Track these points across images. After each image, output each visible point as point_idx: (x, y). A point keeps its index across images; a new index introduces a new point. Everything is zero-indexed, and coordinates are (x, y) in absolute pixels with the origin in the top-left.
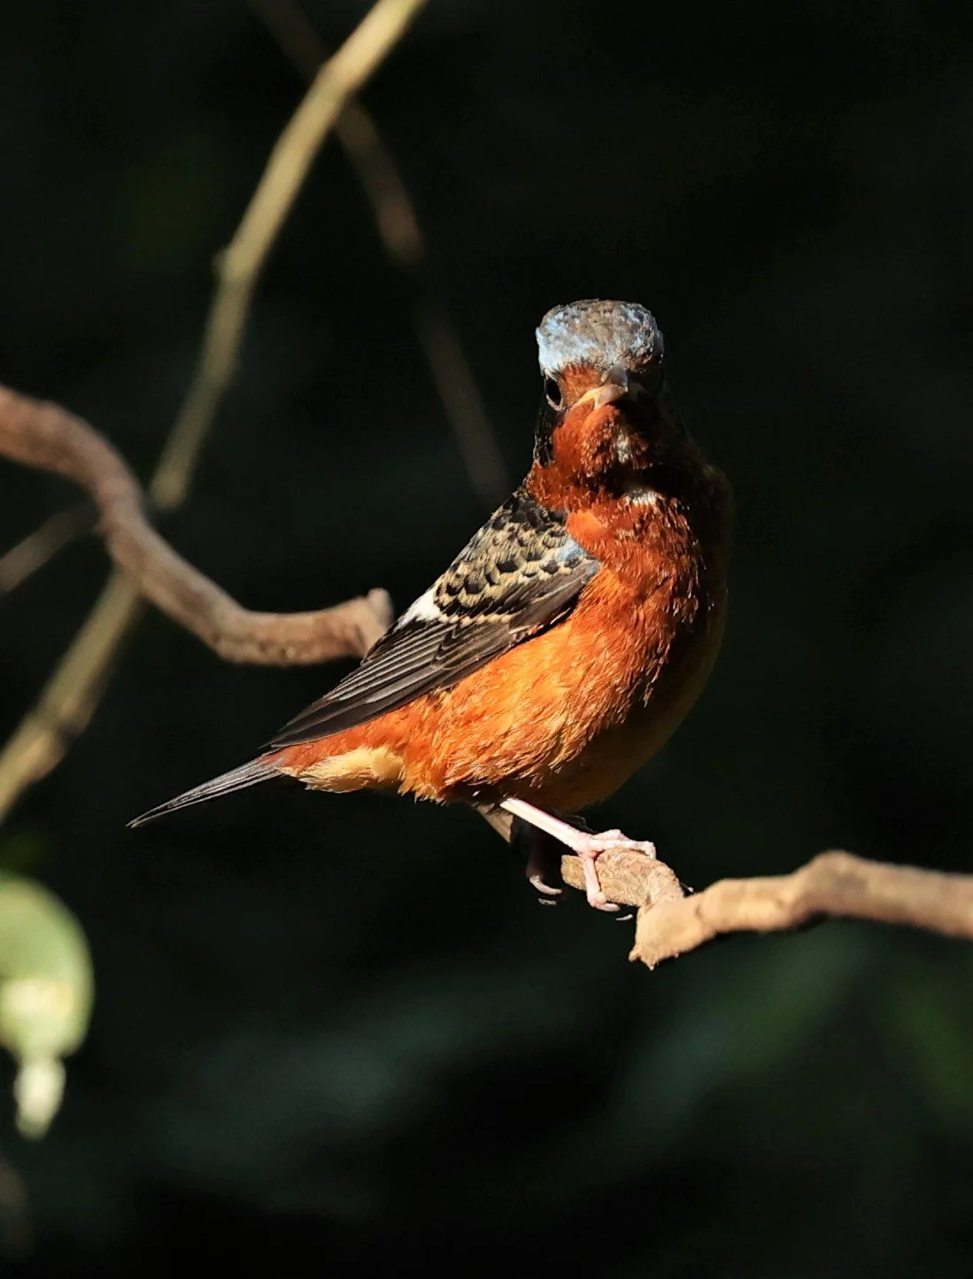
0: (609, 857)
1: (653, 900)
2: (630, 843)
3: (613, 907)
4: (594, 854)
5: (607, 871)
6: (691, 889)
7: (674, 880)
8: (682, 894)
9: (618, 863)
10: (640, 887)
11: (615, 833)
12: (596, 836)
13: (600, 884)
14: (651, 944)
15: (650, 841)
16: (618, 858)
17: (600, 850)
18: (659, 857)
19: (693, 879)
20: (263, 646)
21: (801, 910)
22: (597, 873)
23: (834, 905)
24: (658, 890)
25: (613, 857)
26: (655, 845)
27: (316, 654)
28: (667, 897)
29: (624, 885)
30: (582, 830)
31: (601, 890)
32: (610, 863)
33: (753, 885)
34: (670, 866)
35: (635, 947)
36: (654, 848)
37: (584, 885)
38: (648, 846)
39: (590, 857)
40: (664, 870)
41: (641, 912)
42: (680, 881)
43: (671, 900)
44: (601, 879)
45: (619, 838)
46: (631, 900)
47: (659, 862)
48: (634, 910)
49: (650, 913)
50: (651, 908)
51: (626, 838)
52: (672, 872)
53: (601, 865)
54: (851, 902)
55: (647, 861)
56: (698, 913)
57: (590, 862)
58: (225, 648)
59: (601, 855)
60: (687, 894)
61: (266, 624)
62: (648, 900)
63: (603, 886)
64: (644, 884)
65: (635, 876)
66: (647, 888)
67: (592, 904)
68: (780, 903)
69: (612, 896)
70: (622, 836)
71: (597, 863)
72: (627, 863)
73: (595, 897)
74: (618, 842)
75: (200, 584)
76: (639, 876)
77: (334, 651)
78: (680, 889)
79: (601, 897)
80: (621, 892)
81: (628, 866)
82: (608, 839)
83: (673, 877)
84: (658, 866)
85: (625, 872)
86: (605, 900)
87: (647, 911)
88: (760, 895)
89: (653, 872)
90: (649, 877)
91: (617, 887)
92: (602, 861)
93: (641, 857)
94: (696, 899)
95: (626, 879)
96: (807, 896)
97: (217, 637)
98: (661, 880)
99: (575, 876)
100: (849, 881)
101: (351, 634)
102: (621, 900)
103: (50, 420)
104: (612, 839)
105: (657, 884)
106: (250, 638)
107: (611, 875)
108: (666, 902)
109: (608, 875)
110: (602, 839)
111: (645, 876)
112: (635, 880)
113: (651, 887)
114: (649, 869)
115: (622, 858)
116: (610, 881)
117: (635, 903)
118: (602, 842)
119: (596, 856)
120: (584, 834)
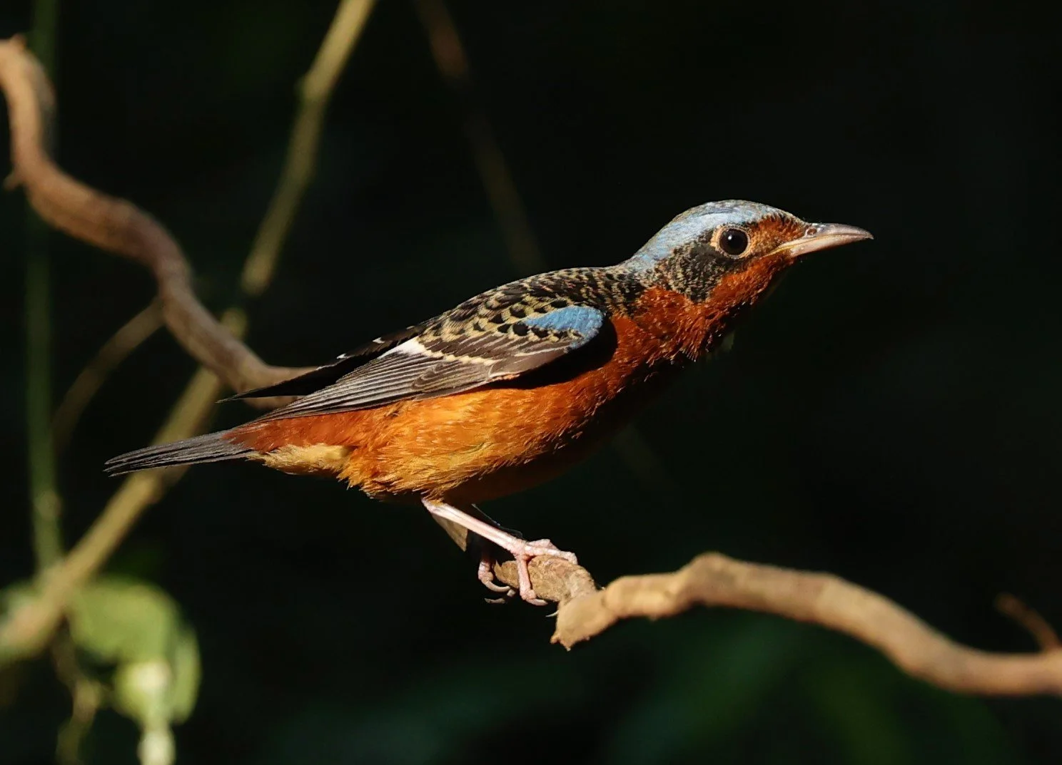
1: (573, 595)
2: (557, 552)
3: (543, 601)
4: (527, 558)
5: (537, 573)
7: (590, 581)
9: (547, 567)
10: (564, 586)
11: (546, 542)
12: (531, 544)
13: (531, 583)
14: (569, 630)
15: (572, 552)
16: (548, 563)
17: (532, 555)
21: (683, 600)
22: (529, 574)
23: (709, 596)
24: (576, 589)
25: (543, 563)
28: (583, 594)
29: (551, 585)
30: (518, 537)
31: (531, 588)
32: (540, 567)
33: (647, 580)
34: (588, 569)
35: (555, 633)
36: (575, 557)
37: (519, 584)
38: (571, 555)
39: (524, 560)
40: (583, 572)
41: (561, 605)
43: (586, 595)
45: (549, 547)
46: (555, 596)
47: (579, 567)
49: (567, 607)
50: (569, 601)
51: (554, 548)
52: (589, 574)
53: (533, 569)
54: (723, 594)
55: (570, 566)
56: (604, 604)
57: (524, 564)
60: (598, 589)
62: (568, 595)
63: (534, 585)
64: (566, 583)
65: (560, 577)
66: (568, 586)
67: (525, 598)
68: (668, 594)
70: (552, 545)
71: (529, 566)
72: (554, 567)
73: (526, 592)
74: (548, 551)
76: (563, 577)
79: (532, 593)
80: (549, 591)
81: (555, 570)
82: (539, 547)
83: (590, 578)
84: (578, 569)
85: (553, 574)
86: (535, 596)
87: (565, 605)
88: (651, 589)
89: (574, 573)
90: (571, 579)
91: (544, 585)
92: (534, 565)
95: (552, 580)
96: (688, 589)
98: (579, 579)
102: (548, 596)
104: (543, 547)
105: (576, 584)
107: (541, 576)
109: (538, 577)
110: (533, 546)
111: (567, 577)
112: (560, 580)
113: (572, 585)
114: (571, 571)
115: (551, 564)
116: (541, 582)
117: (558, 597)
118: (534, 548)
119: (529, 559)
120: (520, 540)
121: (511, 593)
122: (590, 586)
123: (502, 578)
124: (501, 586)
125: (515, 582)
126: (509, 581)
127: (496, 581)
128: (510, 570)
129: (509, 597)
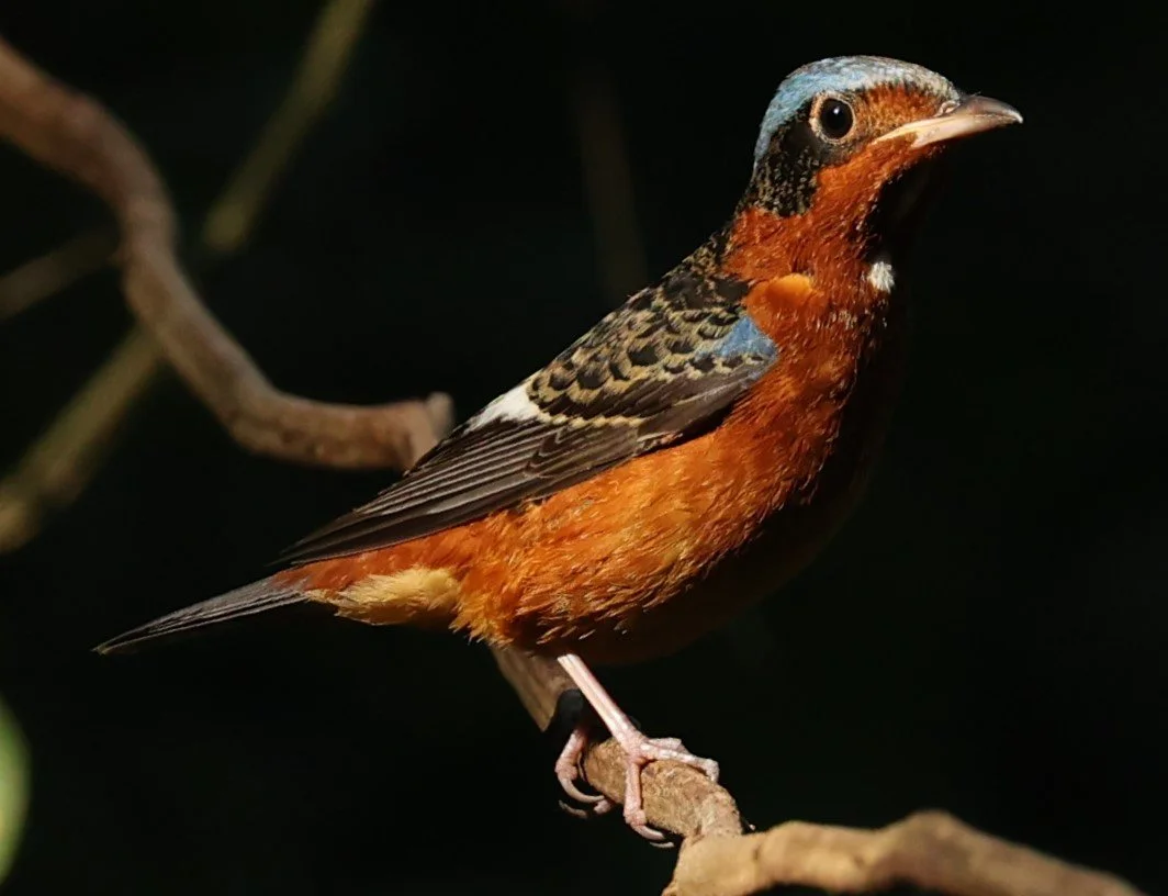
0: (660, 770)
1: (704, 830)
2: (689, 758)
4: (641, 761)
5: (654, 785)
6: (752, 826)
7: (734, 812)
8: (740, 831)
9: (670, 779)
10: (692, 812)
11: (674, 742)
12: (652, 741)
13: (642, 800)
14: (691, 884)
15: (714, 759)
16: (672, 773)
17: (650, 758)
18: (723, 781)
19: (757, 814)
20: (288, 436)
21: (882, 875)
22: (641, 785)
23: (923, 875)
24: (711, 821)
25: (664, 772)
26: (720, 766)
27: (352, 457)
28: (720, 831)
29: (672, 807)
30: (637, 728)
31: (642, 807)
32: (659, 776)
33: (830, 834)
34: (732, 793)
35: (672, 883)
36: (717, 770)
38: (710, 765)
39: (638, 764)
40: (723, 796)
41: (687, 842)
42: (742, 814)
43: (725, 834)
44: (645, 794)
45: (678, 750)
46: (677, 826)
47: (719, 787)
48: (678, 839)
49: (695, 846)
50: (700, 839)
51: (686, 751)
52: (734, 802)
53: (648, 777)
54: (945, 874)
55: (706, 783)
56: (757, 855)
57: (634, 769)
58: (242, 431)
59: (651, 765)
60: (746, 831)
61: (296, 409)
62: (698, 831)
63: (645, 803)
64: (696, 810)
65: (688, 799)
66: (699, 815)
67: (628, 820)
68: (859, 861)
69: (655, 818)
70: (683, 748)
71: (643, 774)
72: (681, 780)
73: (633, 812)
74: (675, 754)
75: (226, 348)
76: (693, 799)
77: (374, 458)
78: (739, 825)
79: (641, 816)
80: (667, 815)
81: (681, 785)
82: (665, 748)
83: (734, 809)
84: (717, 790)
85: (677, 791)
86: (644, 821)
87: (694, 843)
88: (835, 848)
89: (710, 796)
90: (704, 803)
91: (662, 807)
92: (650, 773)
93: (700, 777)
94: (754, 840)
95: (677, 803)
96: (893, 858)
97: (236, 414)
98: (717, 807)
99: (614, 785)
100: (949, 849)
101: (397, 441)
102: (665, 824)
103: (83, 116)
104: (668, 749)
105: (712, 812)
106: (273, 424)
107: (659, 792)
108: (720, 835)
109: (654, 791)
110: (656, 746)
111: (699, 799)
112: (687, 803)
113: (705, 815)
114: (707, 793)
115: (676, 774)
116: (656, 799)
117: (681, 829)
118: (656, 749)
119: (644, 765)
120: (639, 733)
121: (602, 806)
122: (732, 821)
123: (594, 781)
124: (586, 793)
125: (615, 794)
126: (606, 789)
127: (581, 783)
128: (612, 772)
129: (595, 812)
